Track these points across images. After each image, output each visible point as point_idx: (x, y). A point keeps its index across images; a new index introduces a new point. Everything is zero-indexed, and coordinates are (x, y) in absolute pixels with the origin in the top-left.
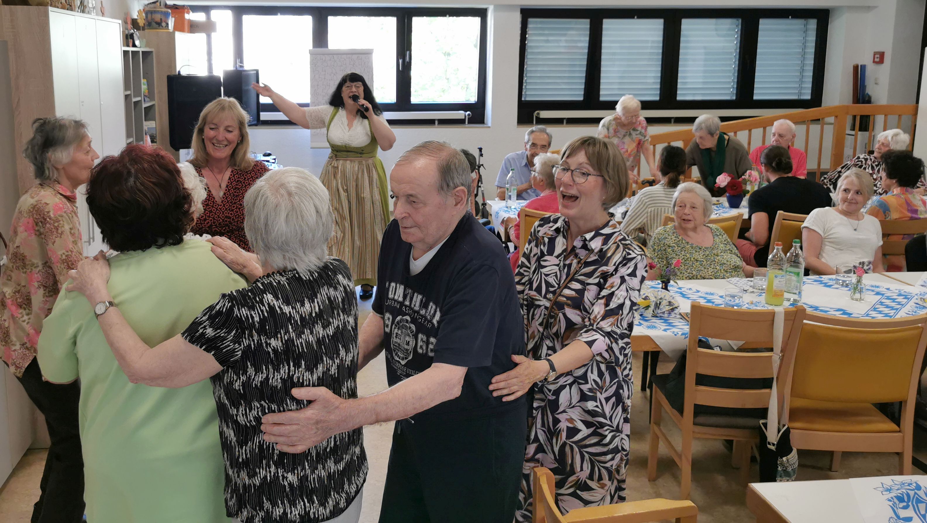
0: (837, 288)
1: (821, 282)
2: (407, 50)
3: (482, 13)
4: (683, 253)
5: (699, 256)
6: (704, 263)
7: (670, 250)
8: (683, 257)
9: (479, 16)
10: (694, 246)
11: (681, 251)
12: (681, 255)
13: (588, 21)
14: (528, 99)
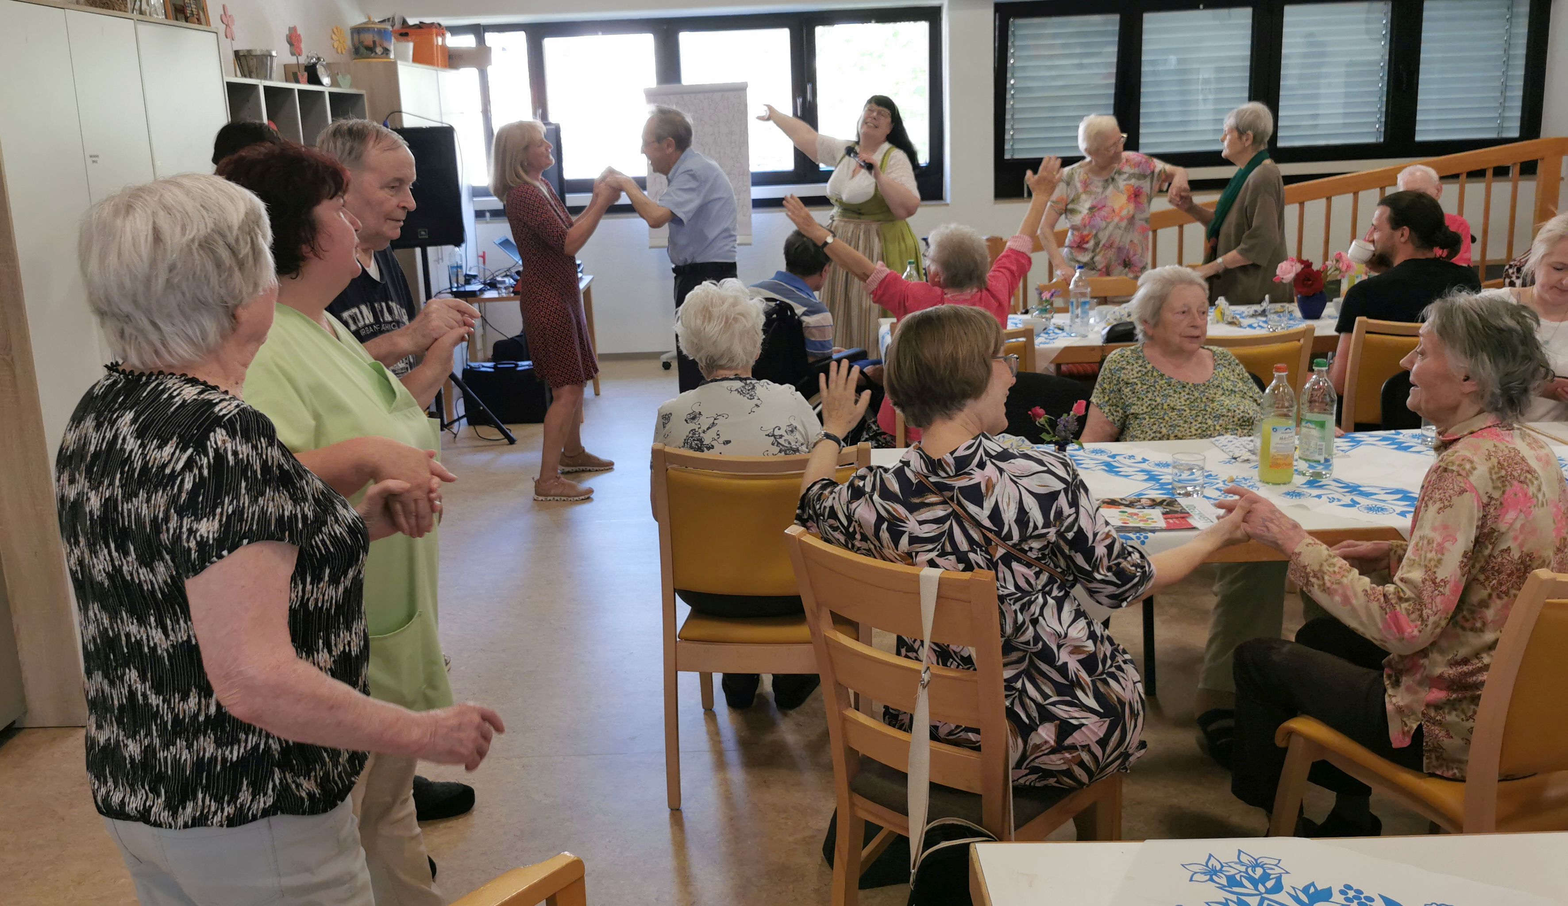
0: (1419, 452)
1: (1393, 441)
2: (809, 82)
3: (932, 15)
4: (1150, 395)
5: (1179, 400)
6: (1185, 414)
7: (1128, 390)
8: (1149, 402)
9: (925, 20)
10: (1173, 381)
11: (1148, 392)
12: (1146, 400)
13: (1116, 17)
14: (1017, 156)
